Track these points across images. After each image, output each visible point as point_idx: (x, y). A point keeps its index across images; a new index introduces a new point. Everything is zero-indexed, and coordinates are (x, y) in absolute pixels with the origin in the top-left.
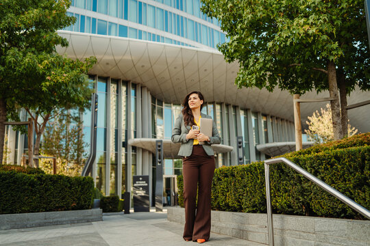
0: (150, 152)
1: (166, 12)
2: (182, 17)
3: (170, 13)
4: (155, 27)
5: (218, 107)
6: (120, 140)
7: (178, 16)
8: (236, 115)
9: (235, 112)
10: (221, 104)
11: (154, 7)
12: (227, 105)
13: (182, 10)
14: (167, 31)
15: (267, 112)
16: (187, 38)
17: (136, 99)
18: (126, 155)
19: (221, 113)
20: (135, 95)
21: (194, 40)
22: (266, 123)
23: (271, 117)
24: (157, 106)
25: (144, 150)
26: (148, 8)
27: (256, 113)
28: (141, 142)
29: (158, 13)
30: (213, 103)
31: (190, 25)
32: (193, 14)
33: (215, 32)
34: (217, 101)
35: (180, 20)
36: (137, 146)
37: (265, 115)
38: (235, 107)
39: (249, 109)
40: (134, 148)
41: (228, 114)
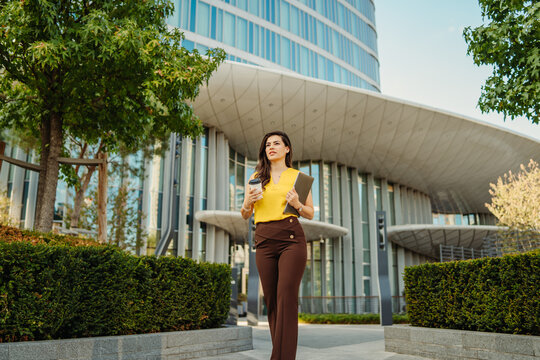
0: (226, 232)
1: (251, 23)
2: (274, 33)
3: (257, 26)
4: (234, 46)
5: (326, 168)
6: (183, 213)
7: (268, 31)
8: (351, 182)
9: (351, 177)
10: (330, 164)
11: (234, 16)
12: (340, 167)
13: (273, 22)
14: (251, 52)
15: (394, 179)
16: (279, 63)
17: (207, 150)
18: (191, 236)
19: (331, 177)
20: (207, 144)
21: (289, 68)
22: (392, 195)
23: (401, 187)
24: (236, 162)
25: (218, 229)
26: (225, 17)
27: (379, 180)
28: (216, 217)
29: (240, 25)
30: (319, 162)
31: (284, 46)
32: (289, 30)
33: (319, 59)
34: (324, 159)
35: (270, 37)
36: (208, 222)
37: (391, 184)
38: (351, 170)
39: (370, 174)
40: (204, 225)
41: (340, 179)
